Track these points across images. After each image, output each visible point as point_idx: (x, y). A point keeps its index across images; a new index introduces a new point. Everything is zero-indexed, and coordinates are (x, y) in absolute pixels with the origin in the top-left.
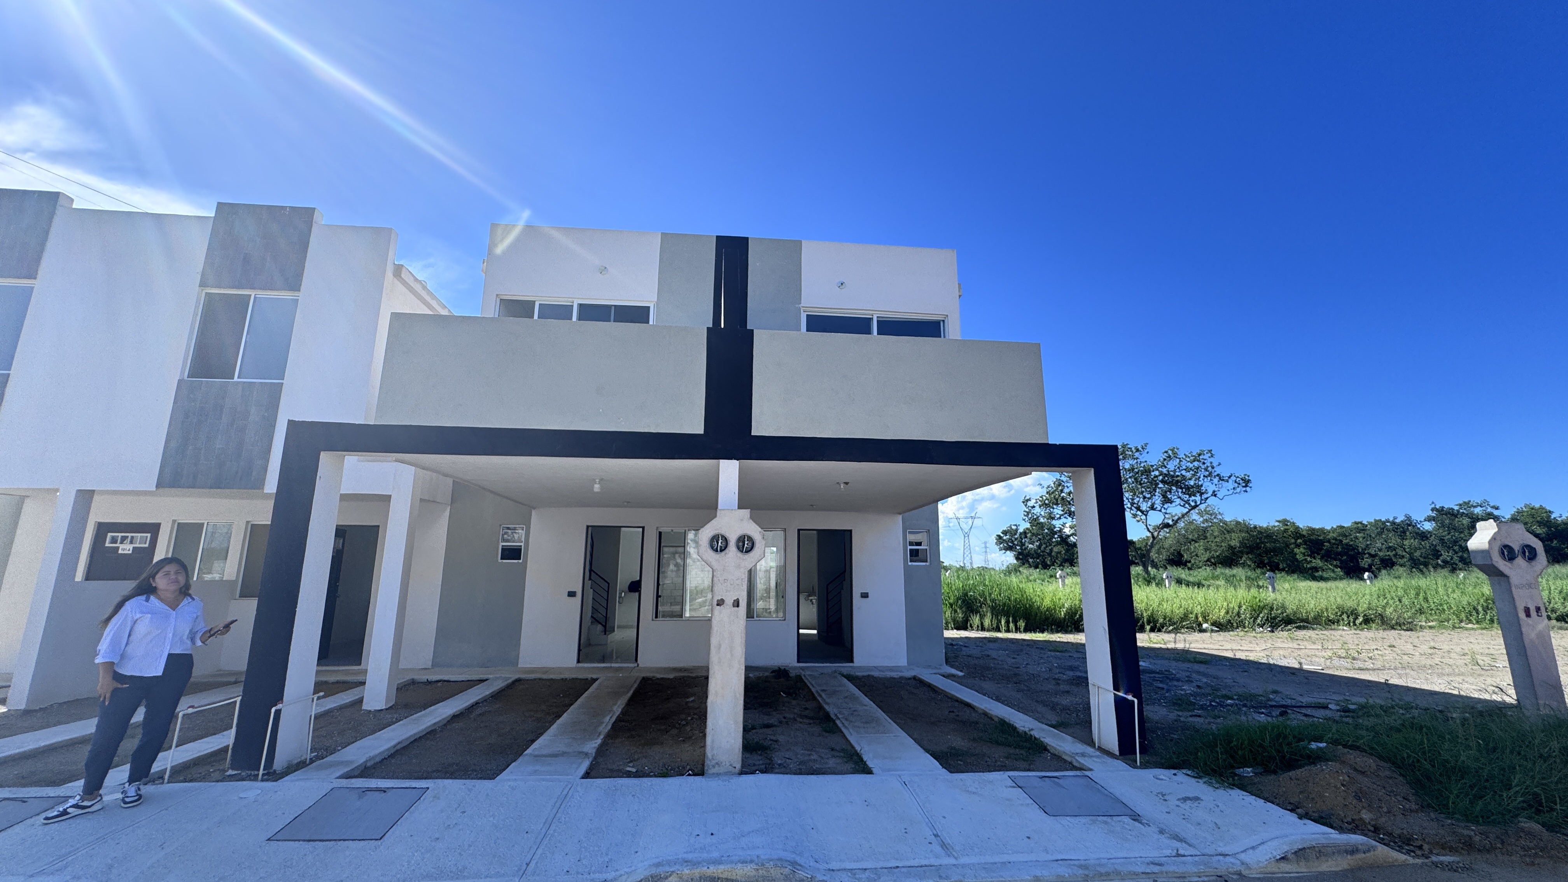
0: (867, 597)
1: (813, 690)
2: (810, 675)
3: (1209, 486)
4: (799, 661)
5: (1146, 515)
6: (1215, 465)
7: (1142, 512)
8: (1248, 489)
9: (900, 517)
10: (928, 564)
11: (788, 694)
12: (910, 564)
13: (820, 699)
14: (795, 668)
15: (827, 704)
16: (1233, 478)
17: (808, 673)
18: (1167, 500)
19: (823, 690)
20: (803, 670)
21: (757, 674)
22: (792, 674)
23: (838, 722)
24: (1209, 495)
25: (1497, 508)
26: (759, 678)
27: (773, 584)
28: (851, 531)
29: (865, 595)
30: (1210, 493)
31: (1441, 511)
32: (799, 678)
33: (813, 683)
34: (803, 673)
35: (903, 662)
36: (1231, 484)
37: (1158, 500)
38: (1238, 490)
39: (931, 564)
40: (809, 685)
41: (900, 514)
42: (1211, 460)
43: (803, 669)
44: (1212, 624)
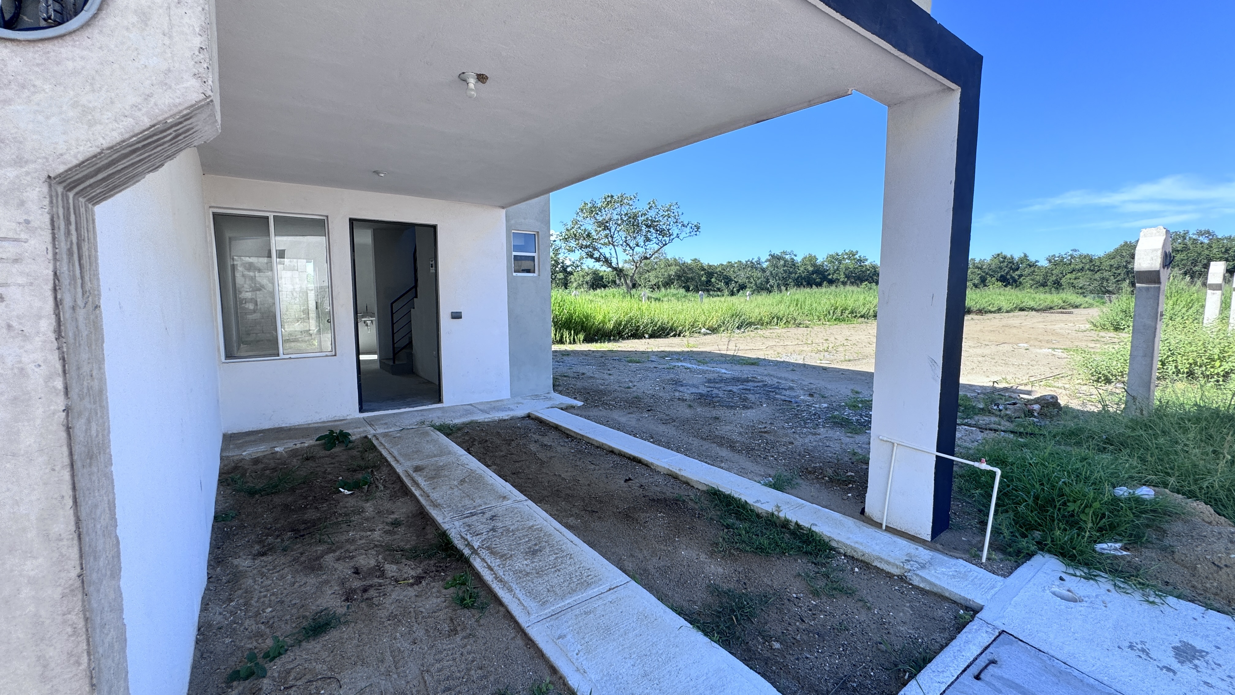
0: (461, 317)
1: (399, 470)
2: (385, 435)
3: (675, 231)
4: (361, 410)
5: (633, 250)
6: (680, 214)
7: (631, 248)
8: (698, 233)
9: (503, 211)
10: (535, 275)
11: (355, 486)
12: (514, 274)
13: (417, 493)
14: (356, 422)
15: (436, 506)
16: (690, 225)
17: (380, 430)
18: (648, 240)
19: (417, 469)
20: (371, 425)
21: (291, 445)
22: (356, 434)
23: (477, 564)
24: (674, 236)
25: (796, 256)
26: (294, 453)
27: (312, 305)
28: (434, 227)
29: (456, 316)
30: (675, 235)
31: (773, 256)
32: (368, 445)
33: (396, 453)
34: (373, 432)
35: (505, 394)
36: (688, 230)
37: (641, 240)
38: (692, 233)
39: (539, 275)
40: (390, 459)
41: (503, 208)
42: (678, 210)
43: (369, 422)
44: (708, 329)
